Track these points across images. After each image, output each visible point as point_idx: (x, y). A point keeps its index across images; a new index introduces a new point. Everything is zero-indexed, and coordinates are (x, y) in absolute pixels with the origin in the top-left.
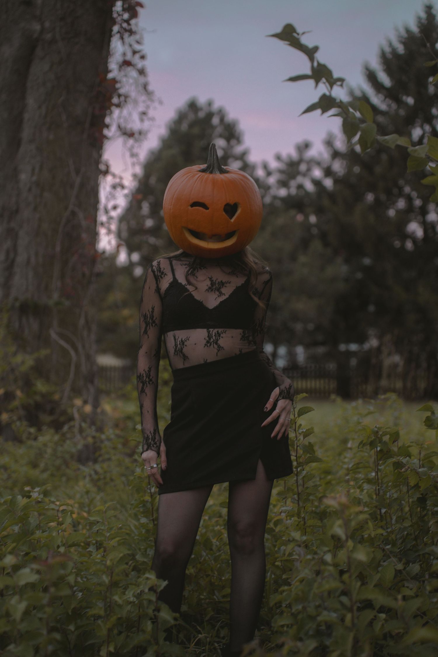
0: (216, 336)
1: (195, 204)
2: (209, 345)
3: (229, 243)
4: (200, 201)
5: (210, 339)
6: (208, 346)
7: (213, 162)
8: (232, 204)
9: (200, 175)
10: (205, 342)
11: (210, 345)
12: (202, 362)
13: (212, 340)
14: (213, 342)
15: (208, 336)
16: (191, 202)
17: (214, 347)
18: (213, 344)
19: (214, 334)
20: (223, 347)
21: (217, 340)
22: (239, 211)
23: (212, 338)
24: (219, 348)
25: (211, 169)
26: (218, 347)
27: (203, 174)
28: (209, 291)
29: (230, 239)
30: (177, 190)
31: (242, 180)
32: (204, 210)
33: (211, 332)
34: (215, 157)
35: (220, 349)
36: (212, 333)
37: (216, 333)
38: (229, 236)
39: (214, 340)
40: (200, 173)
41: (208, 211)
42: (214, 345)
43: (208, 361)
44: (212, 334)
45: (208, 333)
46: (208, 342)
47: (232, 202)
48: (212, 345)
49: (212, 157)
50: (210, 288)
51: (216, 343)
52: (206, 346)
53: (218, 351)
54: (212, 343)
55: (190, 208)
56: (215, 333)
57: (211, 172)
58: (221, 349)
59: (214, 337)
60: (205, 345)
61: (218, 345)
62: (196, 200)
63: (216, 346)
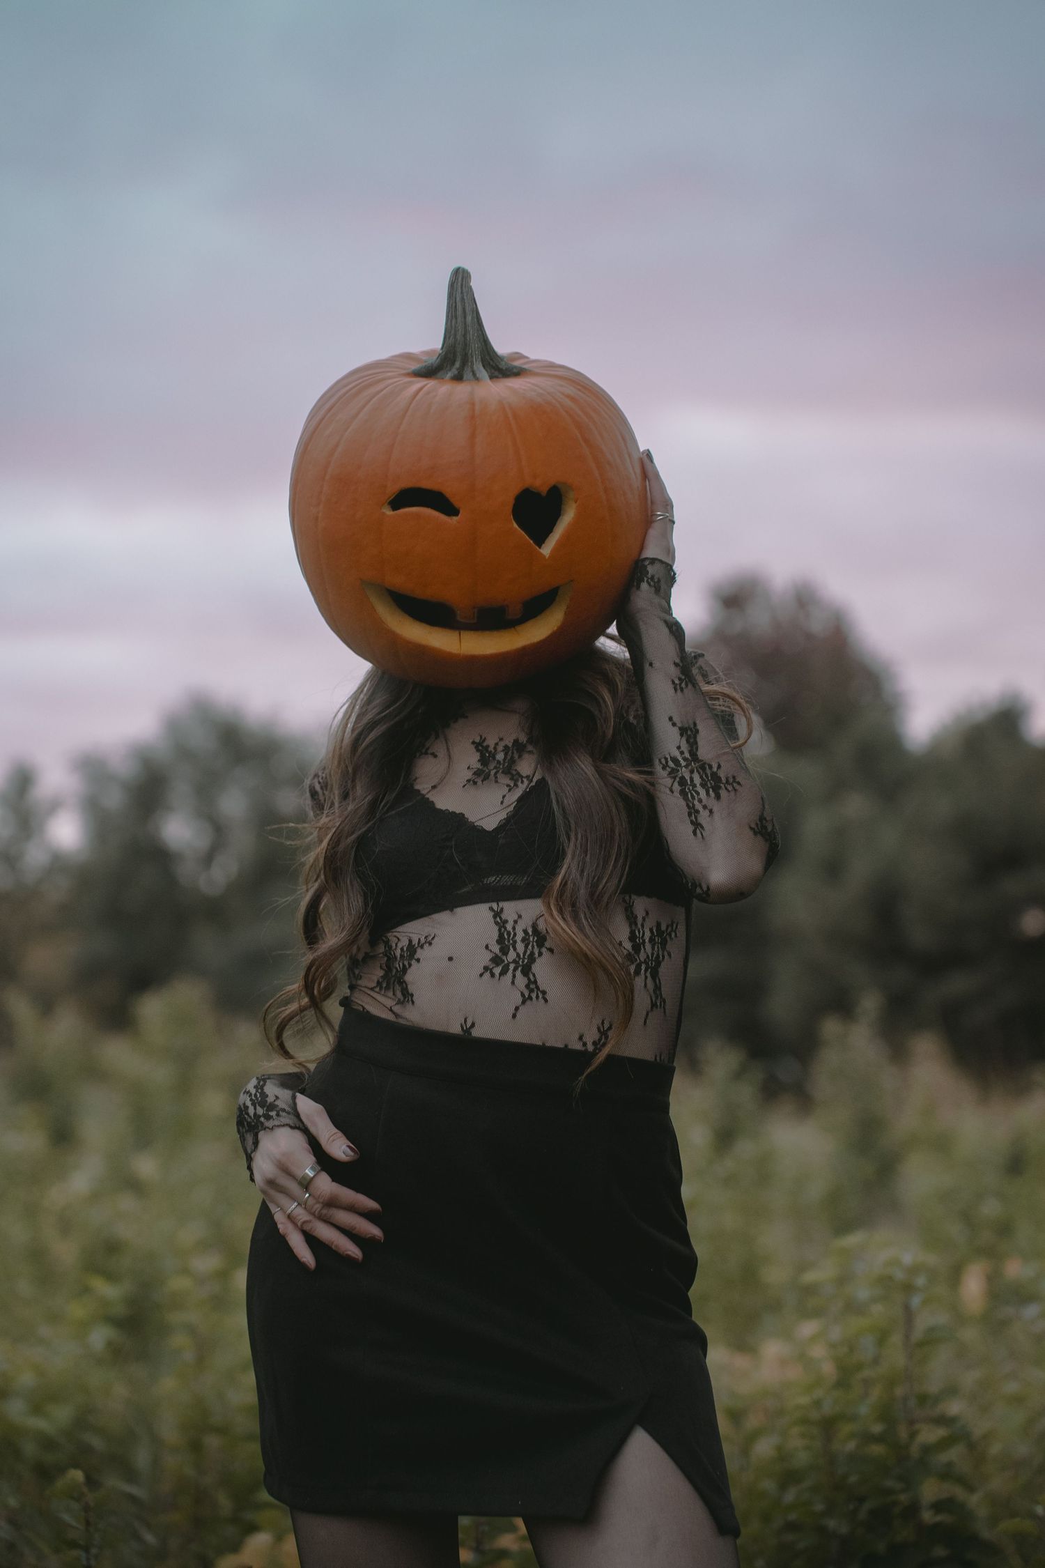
0: (529, 944)
1: (407, 497)
2: (497, 971)
3: (537, 632)
4: (426, 484)
5: (504, 951)
6: (493, 975)
7: (465, 339)
8: (544, 490)
9: (421, 389)
10: (485, 958)
11: (503, 973)
12: (456, 1029)
13: (512, 955)
14: (514, 961)
15: (500, 940)
16: (393, 489)
17: (513, 983)
18: (515, 970)
19: (520, 935)
20: (544, 993)
21: (532, 959)
22: (568, 517)
23: (515, 949)
24: (531, 991)
25: (457, 364)
26: (527, 986)
27: (430, 384)
28: (475, 783)
29: (539, 617)
30: (337, 446)
31: (572, 399)
32: (443, 517)
33: (509, 927)
34: (469, 318)
35: (534, 996)
36: (514, 928)
37: (530, 931)
38: (535, 607)
39: (518, 955)
40: (420, 383)
41: (455, 518)
42: (518, 973)
43: (476, 1033)
44: (515, 935)
45: (500, 930)
46: (496, 960)
47: (541, 484)
48: (510, 972)
49: (459, 319)
50: (478, 773)
51: (526, 971)
52: (488, 974)
53: (524, 1002)
54: (512, 967)
55: (388, 512)
56: (525, 931)
57: (458, 378)
58: (537, 997)
59: (520, 947)
60: (486, 968)
61: (529, 979)
62: (406, 483)
63: (521, 981)
